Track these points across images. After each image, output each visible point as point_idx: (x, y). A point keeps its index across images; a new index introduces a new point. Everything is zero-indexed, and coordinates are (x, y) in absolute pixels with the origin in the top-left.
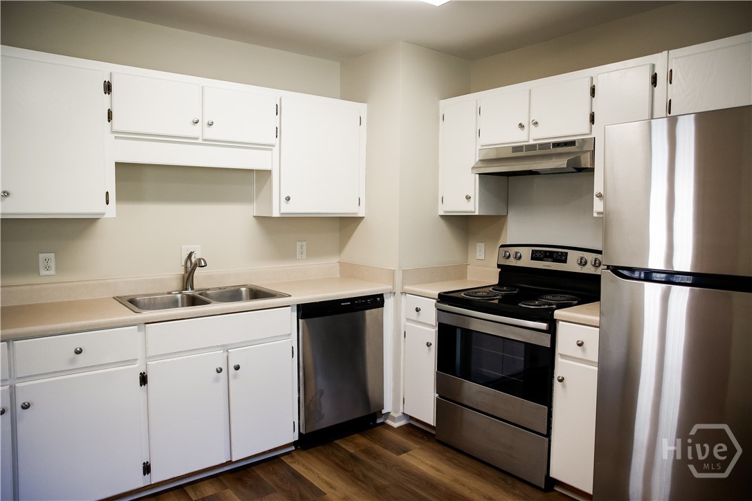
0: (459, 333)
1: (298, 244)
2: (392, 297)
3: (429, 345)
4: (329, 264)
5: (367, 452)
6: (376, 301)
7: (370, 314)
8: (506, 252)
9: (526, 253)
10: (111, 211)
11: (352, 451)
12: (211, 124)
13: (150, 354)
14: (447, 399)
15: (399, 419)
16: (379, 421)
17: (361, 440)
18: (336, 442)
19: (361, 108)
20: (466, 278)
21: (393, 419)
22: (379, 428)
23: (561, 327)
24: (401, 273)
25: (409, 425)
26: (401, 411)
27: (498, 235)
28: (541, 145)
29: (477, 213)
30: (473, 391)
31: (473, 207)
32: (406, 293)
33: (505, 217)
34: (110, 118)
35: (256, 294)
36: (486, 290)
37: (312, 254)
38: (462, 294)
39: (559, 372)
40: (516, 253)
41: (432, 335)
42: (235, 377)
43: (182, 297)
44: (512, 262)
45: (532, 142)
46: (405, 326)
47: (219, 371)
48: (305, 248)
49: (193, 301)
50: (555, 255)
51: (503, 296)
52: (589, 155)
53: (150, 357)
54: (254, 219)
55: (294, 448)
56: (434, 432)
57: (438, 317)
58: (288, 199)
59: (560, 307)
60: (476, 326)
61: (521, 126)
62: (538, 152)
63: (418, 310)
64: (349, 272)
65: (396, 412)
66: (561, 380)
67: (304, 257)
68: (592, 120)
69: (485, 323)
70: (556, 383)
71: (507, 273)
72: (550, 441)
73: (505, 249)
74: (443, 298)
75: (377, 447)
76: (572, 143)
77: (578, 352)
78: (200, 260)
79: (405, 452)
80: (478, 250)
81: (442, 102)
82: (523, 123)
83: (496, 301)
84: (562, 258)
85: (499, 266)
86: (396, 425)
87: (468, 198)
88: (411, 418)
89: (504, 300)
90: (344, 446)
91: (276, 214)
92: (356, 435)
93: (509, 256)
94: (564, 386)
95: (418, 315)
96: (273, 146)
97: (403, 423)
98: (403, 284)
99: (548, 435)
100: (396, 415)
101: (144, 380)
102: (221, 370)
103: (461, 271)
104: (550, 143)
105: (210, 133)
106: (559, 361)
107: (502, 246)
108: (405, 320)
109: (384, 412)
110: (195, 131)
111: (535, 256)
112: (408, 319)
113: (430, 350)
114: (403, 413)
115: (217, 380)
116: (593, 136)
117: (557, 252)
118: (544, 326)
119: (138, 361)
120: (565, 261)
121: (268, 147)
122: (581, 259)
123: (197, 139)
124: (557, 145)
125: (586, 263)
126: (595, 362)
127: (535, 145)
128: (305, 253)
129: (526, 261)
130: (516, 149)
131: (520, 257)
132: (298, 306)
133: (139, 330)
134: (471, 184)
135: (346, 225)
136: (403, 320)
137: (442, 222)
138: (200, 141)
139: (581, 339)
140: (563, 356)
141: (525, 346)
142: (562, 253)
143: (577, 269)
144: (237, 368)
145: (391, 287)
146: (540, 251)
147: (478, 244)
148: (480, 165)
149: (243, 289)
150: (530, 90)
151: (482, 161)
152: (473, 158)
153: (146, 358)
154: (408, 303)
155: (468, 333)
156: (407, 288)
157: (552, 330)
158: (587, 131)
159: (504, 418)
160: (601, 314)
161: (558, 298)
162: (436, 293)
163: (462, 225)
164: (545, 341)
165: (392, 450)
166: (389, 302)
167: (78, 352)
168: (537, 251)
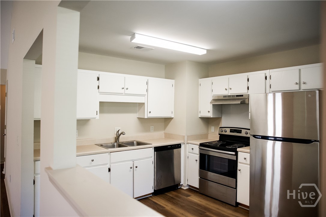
0: (207, 156)
1: (151, 127)
2: (184, 145)
3: (196, 160)
4: (161, 133)
5: (177, 196)
6: (178, 146)
7: (175, 151)
8: (221, 129)
9: (228, 130)
10: (98, 117)
11: (171, 196)
12: (127, 89)
13: (111, 162)
14: (203, 179)
15: (186, 186)
16: (179, 187)
17: (174, 193)
18: (166, 193)
19: (172, 82)
20: (208, 138)
21: (184, 187)
22: (179, 190)
23: (239, 153)
24: (187, 136)
25: (189, 189)
26: (187, 184)
27: (219, 124)
28: (232, 96)
29: (212, 117)
30: (211, 175)
31: (210, 115)
32: (188, 143)
33: (221, 118)
34: (98, 88)
35: (139, 144)
36: (215, 142)
37: (155, 130)
38: (208, 144)
39: (239, 168)
40: (225, 130)
41: (197, 157)
42: (136, 170)
43: (116, 144)
44: (224, 133)
45: (229, 95)
46: (188, 154)
47: (131, 168)
48: (153, 128)
49: (120, 146)
50: (238, 131)
51: (221, 144)
52: (247, 99)
53: (112, 163)
54: (137, 119)
55: (152, 195)
56: (198, 191)
57: (200, 151)
58: (150, 112)
59: (239, 147)
60: (211, 154)
61: (226, 89)
62: (231, 98)
63: (192, 149)
64: (168, 136)
65: (185, 184)
66: (240, 170)
67: (153, 131)
68: (248, 89)
69: (214, 153)
70: (238, 171)
71: (222, 136)
72: (237, 190)
73: (221, 128)
74: (201, 145)
75: (180, 195)
76: (242, 96)
77: (244, 161)
78: (123, 132)
79: (189, 196)
80: (212, 128)
81: (200, 80)
82: (227, 89)
83: (219, 146)
84: (240, 132)
85: (219, 134)
86: (185, 188)
87: (209, 112)
88: (190, 186)
89: (221, 145)
90: (168, 195)
91: (146, 117)
92: (172, 192)
93: (223, 131)
94: (240, 172)
95: (193, 151)
96: (145, 95)
97: (187, 188)
98: (187, 140)
99: (236, 188)
100: (185, 185)
101: (109, 170)
102: (132, 168)
103: (206, 136)
104: (235, 95)
105: (127, 92)
106: (239, 164)
107: (220, 128)
108: (188, 152)
109: (181, 184)
110: (122, 91)
111: (231, 131)
112: (189, 152)
113: (197, 162)
114: (188, 185)
115: (130, 171)
116: (248, 94)
117: (239, 130)
118: (234, 153)
119: (108, 164)
120: (241, 133)
121: (144, 95)
122: (246, 132)
123: (123, 94)
124: (237, 96)
125: (248, 133)
126: (248, 164)
127: (231, 96)
128: (153, 130)
129: (228, 133)
130: (225, 96)
131: (226, 131)
132: (154, 147)
133: (109, 154)
134: (210, 108)
135: (167, 120)
136: (187, 152)
137: (200, 119)
138: (124, 94)
139: (245, 157)
140: (240, 163)
141: (228, 160)
142: (240, 130)
143: (245, 135)
144: (136, 167)
145: (183, 141)
146: (233, 129)
147: (212, 127)
148: (213, 102)
149: (135, 142)
150: (229, 78)
151: (213, 100)
152: (210, 99)
153: (110, 163)
154: (189, 147)
155: (209, 156)
156: (189, 142)
157: (236, 155)
158: (247, 92)
159: (222, 183)
160: (250, 149)
161: (239, 145)
162: (199, 143)
163: (206, 121)
164: (234, 158)
165: (184, 196)
166: (182, 146)
167: (93, 161)
168: (232, 129)
